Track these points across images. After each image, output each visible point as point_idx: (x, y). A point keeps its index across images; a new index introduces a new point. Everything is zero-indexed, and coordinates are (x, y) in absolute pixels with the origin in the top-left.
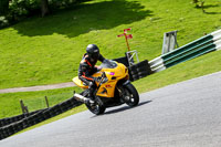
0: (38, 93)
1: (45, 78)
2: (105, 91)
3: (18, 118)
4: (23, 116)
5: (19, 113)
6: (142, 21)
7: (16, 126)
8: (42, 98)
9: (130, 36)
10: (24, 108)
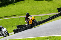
0: (39, 16)
1: (41, 12)
8: (41, 18)
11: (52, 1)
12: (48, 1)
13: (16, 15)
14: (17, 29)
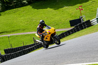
2: (47, 38)
3: (32, 45)
4: (34, 44)
5: (33, 43)
6: (87, 3)
7: (31, 49)
9: (82, 9)
10: (35, 41)
11: (61, 9)
12: (55, 9)
13: (2, 32)
14: (5, 56)
